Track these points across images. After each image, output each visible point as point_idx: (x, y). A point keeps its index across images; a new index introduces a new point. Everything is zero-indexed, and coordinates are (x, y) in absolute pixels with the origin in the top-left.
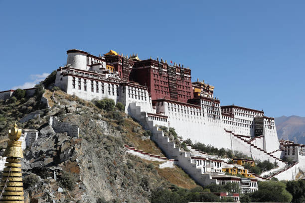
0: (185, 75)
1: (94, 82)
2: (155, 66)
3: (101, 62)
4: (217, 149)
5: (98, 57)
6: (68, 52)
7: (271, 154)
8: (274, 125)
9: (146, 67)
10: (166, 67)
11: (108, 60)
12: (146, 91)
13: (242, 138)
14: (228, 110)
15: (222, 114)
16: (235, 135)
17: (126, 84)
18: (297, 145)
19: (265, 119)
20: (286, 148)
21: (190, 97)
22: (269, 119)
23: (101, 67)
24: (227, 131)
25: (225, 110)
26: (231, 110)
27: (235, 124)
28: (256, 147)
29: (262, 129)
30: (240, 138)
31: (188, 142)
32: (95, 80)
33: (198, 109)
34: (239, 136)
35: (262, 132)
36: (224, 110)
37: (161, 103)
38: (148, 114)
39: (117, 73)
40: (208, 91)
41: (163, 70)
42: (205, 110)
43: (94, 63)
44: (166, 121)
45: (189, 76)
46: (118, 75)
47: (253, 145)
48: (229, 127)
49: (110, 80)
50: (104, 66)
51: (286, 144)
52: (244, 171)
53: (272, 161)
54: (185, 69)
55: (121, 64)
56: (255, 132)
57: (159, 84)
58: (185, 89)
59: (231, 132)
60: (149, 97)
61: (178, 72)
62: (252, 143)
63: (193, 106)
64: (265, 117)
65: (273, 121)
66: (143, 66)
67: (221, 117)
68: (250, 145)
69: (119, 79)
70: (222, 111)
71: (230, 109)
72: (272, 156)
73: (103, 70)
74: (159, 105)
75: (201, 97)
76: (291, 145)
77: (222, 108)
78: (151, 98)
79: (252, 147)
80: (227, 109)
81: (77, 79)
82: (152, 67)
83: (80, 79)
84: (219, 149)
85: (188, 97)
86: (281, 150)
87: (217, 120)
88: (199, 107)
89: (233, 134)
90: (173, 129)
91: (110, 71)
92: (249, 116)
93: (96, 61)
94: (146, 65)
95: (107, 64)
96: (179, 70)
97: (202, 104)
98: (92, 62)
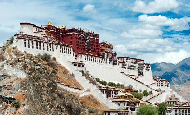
0: (95, 38)
1: (38, 43)
2: (76, 32)
3: (42, 31)
5: (41, 27)
6: (21, 24)
7: (148, 86)
8: (150, 69)
10: (83, 33)
11: (47, 29)
12: (71, 48)
13: (131, 76)
15: (118, 62)
16: (126, 75)
17: (59, 44)
18: (164, 80)
19: (144, 65)
20: (157, 82)
21: (99, 52)
22: (147, 64)
23: (42, 33)
24: (121, 73)
25: (120, 60)
26: (124, 59)
27: (126, 68)
28: (139, 82)
29: (143, 71)
31: (98, 80)
32: (39, 41)
33: (104, 59)
34: (129, 76)
35: (143, 73)
36: (119, 59)
37: (80, 56)
38: (72, 62)
39: (53, 37)
40: (109, 48)
41: (82, 35)
42: (108, 60)
43: (38, 31)
44: (84, 67)
45: (98, 39)
47: (137, 81)
48: (123, 70)
49: (48, 41)
50: (45, 33)
51: (158, 79)
52: (132, 97)
53: (149, 90)
54: (95, 34)
55: (55, 31)
56: (139, 73)
57: (79, 44)
58: (95, 47)
59: (124, 73)
61: (91, 36)
62: (137, 79)
63: (100, 57)
64: (144, 63)
65: (150, 66)
66: (69, 32)
67: (118, 64)
68: (135, 81)
69: (54, 41)
73: (44, 35)
75: (105, 52)
76: (160, 80)
77: (118, 58)
78: (74, 53)
79: (137, 82)
80: (121, 59)
81: (27, 41)
82: (75, 33)
83: (29, 41)
84: (116, 84)
85: (97, 51)
86: (155, 84)
87: (115, 65)
88: (104, 58)
89: (125, 74)
90: (88, 72)
91: (48, 36)
92: (135, 63)
93: (39, 30)
94: (71, 32)
95: (46, 31)
96: (91, 35)
97: (105, 56)
98: (37, 30)
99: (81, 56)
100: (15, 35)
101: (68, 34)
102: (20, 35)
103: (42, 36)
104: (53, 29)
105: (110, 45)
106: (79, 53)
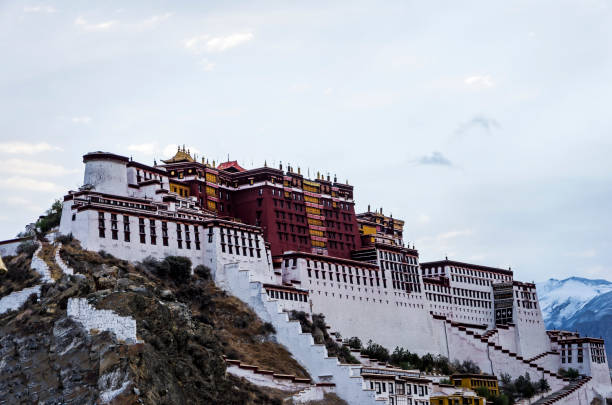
0: (342, 199)
1: (146, 221)
2: (276, 181)
3: (158, 178)
4: (415, 356)
5: (152, 165)
6: (88, 158)
7: (533, 362)
8: (536, 301)
9: (256, 185)
10: (300, 184)
11: (173, 173)
12: (259, 237)
13: (468, 329)
14: (436, 271)
15: (425, 280)
16: (454, 325)
17: (216, 224)
18: (587, 341)
19: (515, 288)
20: (563, 347)
21: (354, 246)
22: (525, 287)
23: (158, 187)
24: (436, 317)
25: (430, 272)
26: (443, 270)
27: (453, 299)
28: (498, 348)
29: (511, 310)
30: (464, 330)
31: (355, 344)
32: (148, 216)
33: (373, 272)
34: (462, 327)
35: (511, 316)
36: (427, 270)
37: (291, 261)
38: (265, 286)
39: (195, 199)
40: (390, 232)
41: (294, 189)
42: (388, 273)
43: (143, 180)
44: (306, 300)
45: (349, 201)
46: (197, 205)
47: (492, 344)
48: (441, 307)
49: (180, 216)
50: (167, 187)
51: (564, 338)
52: (477, 400)
53: (535, 377)
54: (339, 186)
55: (202, 180)
56: (497, 317)
57: (287, 220)
58: (342, 230)
59: (444, 318)
60: (266, 249)
61: (325, 193)
62: (490, 340)
63: (361, 266)
64: (516, 283)
65: (534, 291)
66: (249, 183)
67: (422, 286)
68: (486, 344)
69: (200, 212)
70: (424, 273)
71: (440, 269)
72: (535, 366)
73: (165, 195)
74: (287, 265)
75: (379, 246)
76: (574, 342)
77: (424, 266)
78: (269, 252)
79: (492, 348)
80: (433, 270)
81: (108, 216)
82: (269, 184)
83: (114, 217)
84: (420, 357)
85: (349, 245)
86: (554, 352)
87: (413, 293)
88: (374, 268)
89: (449, 322)
90: (321, 317)
91: (178, 197)
92: (482, 282)
93: (148, 176)
94: (255, 181)
95: (171, 181)
96: (328, 189)
97: (379, 259)
98: (139, 178)
99: (295, 264)
100: (67, 198)
101: (248, 186)
102: (83, 197)
103: (159, 199)
104: (194, 173)
105: (392, 222)
106: (285, 253)
